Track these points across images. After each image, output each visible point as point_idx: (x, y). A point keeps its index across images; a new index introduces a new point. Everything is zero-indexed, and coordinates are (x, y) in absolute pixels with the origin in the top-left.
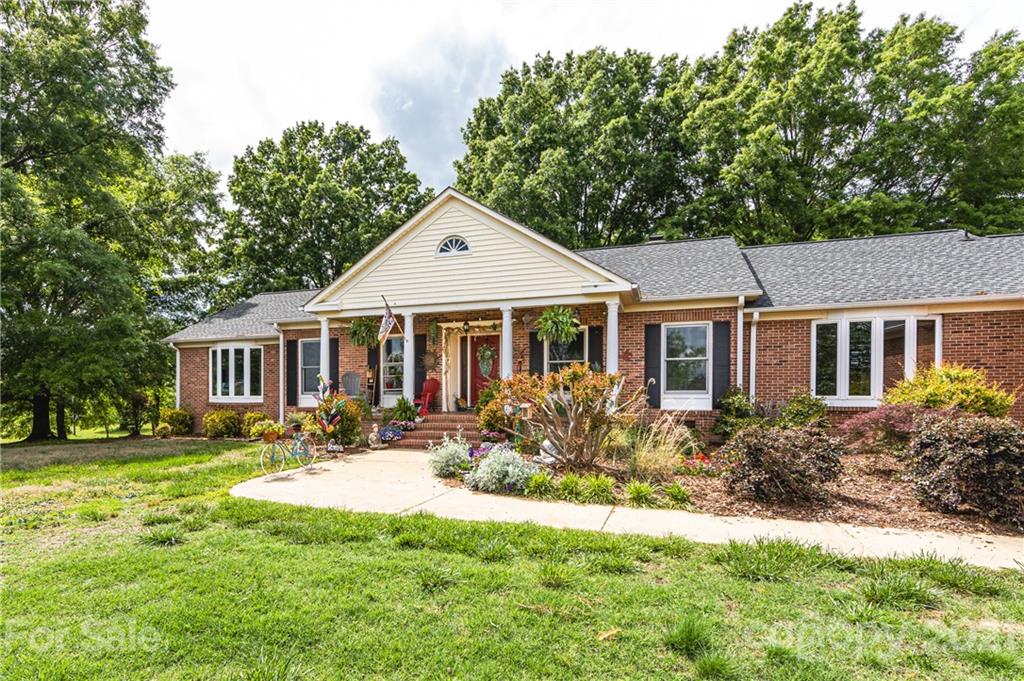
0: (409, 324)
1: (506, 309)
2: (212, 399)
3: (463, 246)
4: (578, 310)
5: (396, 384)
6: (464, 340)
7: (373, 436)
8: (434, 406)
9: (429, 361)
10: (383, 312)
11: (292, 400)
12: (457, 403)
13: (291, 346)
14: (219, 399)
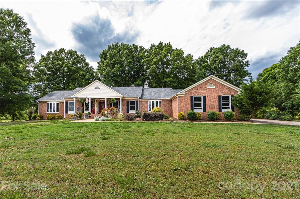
0: (90, 100)
1: (106, 98)
2: (47, 112)
3: (99, 88)
4: (116, 99)
5: (87, 109)
6: (99, 102)
7: (84, 117)
8: (94, 113)
9: (93, 106)
10: (86, 98)
11: (66, 112)
12: (98, 112)
13: (66, 103)
14: (49, 112)
